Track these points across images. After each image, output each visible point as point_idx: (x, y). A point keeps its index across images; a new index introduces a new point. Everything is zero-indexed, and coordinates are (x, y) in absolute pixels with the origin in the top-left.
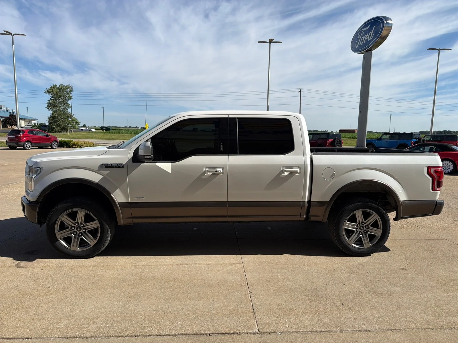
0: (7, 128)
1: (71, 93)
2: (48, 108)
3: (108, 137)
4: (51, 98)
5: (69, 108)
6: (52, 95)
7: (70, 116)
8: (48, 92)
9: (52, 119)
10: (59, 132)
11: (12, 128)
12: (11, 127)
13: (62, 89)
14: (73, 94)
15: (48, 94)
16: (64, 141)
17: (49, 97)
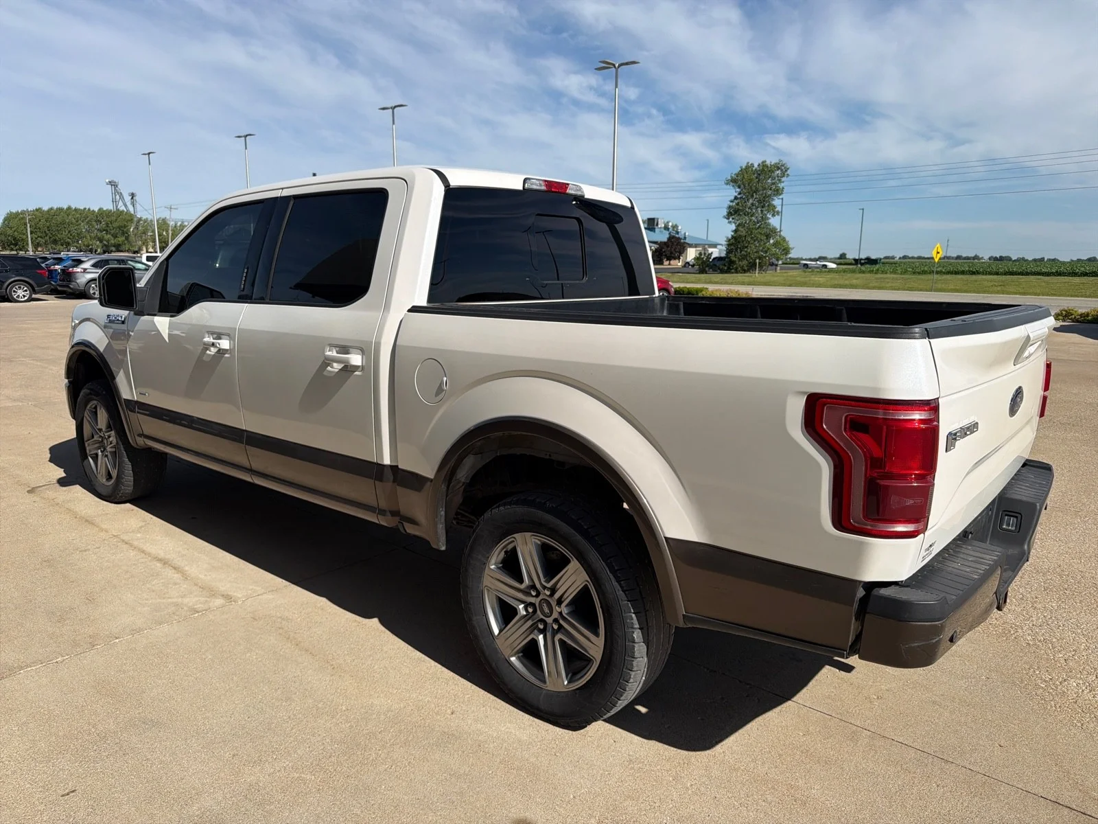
0: (662, 264)
1: (783, 179)
2: (728, 219)
3: (841, 282)
4: (736, 194)
5: (773, 215)
6: (739, 187)
7: (771, 233)
8: (734, 181)
9: (735, 243)
10: (745, 271)
11: (669, 264)
12: (668, 262)
13: (766, 171)
14: (785, 184)
15: (732, 187)
16: (688, 289)
17: (732, 192)
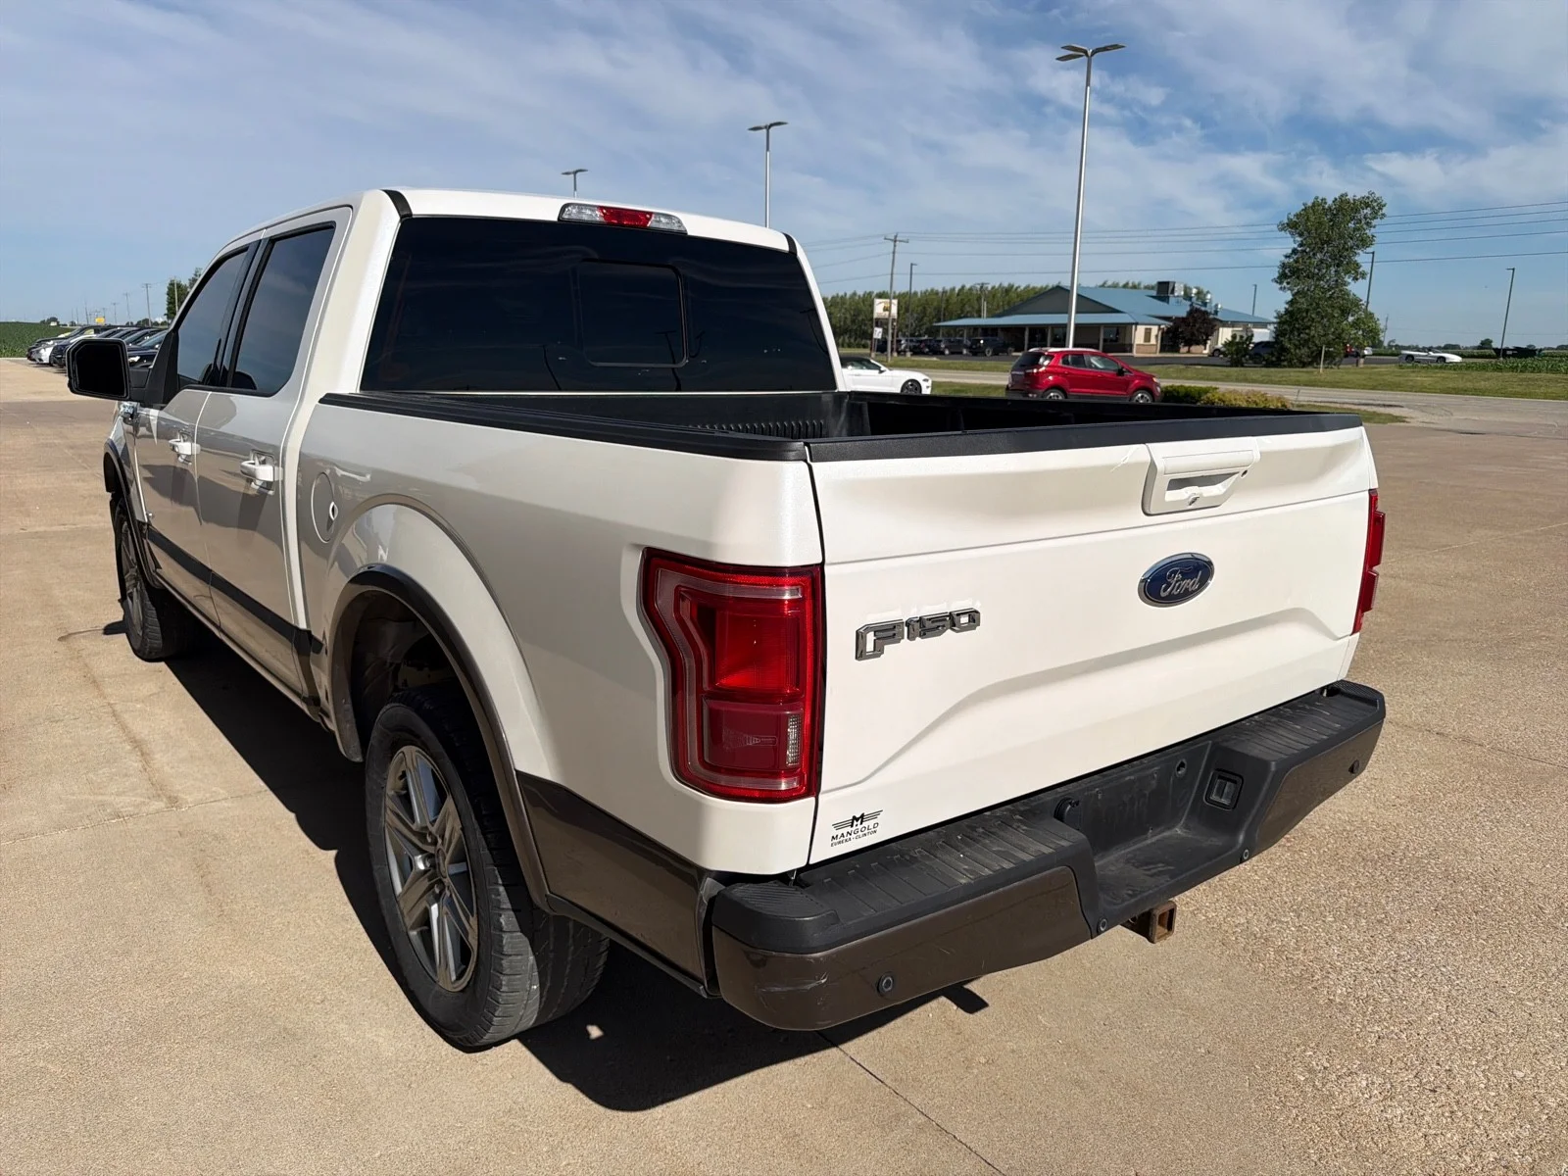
0: (1178, 351)
1: (1374, 222)
2: (1281, 283)
3: (1461, 384)
4: (1296, 246)
5: (1355, 279)
6: (1301, 235)
7: (1349, 305)
8: (1292, 226)
9: (1290, 321)
10: (1304, 365)
11: (1189, 352)
12: (1186, 349)
13: (1345, 209)
14: (1379, 230)
15: (1289, 235)
17: (1289, 243)
